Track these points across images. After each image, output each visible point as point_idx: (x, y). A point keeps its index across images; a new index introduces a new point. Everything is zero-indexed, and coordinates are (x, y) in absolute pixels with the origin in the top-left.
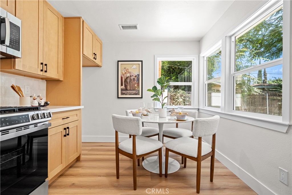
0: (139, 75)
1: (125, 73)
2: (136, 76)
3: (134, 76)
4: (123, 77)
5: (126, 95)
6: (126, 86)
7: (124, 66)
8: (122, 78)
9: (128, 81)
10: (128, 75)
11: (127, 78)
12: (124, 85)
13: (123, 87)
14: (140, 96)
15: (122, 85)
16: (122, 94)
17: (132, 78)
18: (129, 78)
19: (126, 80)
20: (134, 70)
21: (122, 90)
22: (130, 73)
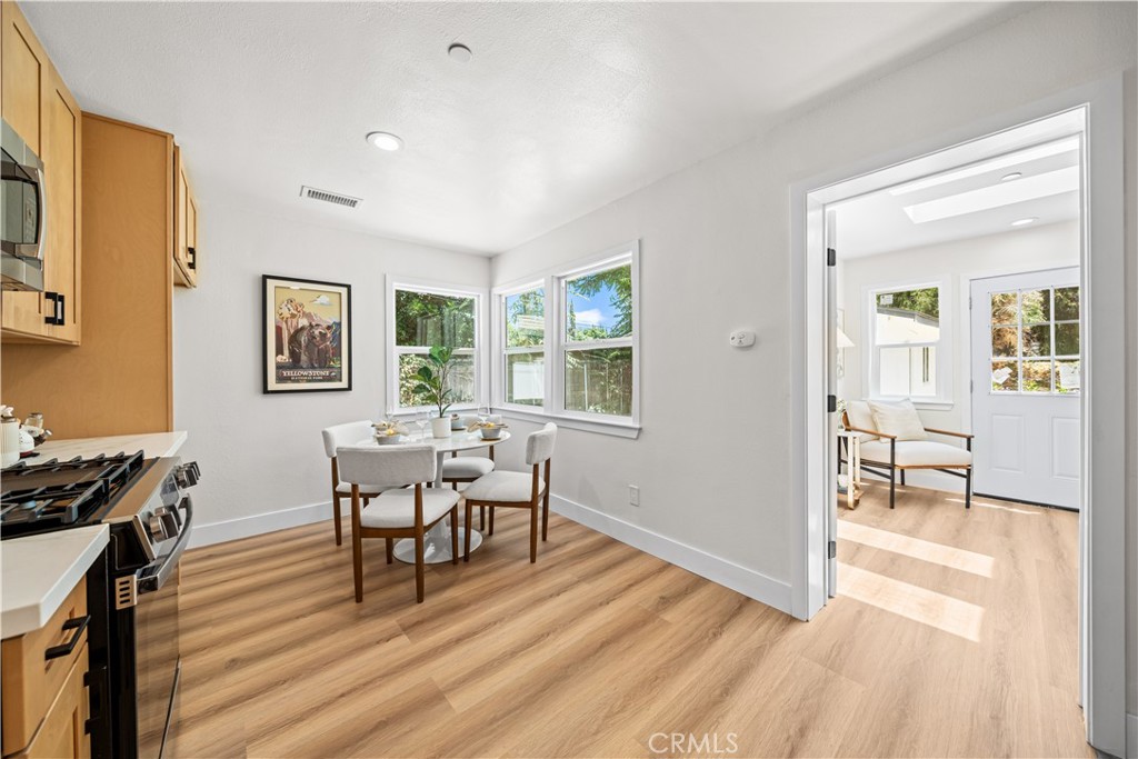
0: (340, 324)
1: (293, 316)
2: (329, 328)
3: (325, 325)
4: (284, 326)
5: (298, 381)
6: (293, 354)
7: (286, 295)
8: (279, 330)
9: (303, 339)
10: (303, 322)
11: (299, 331)
12: (286, 352)
13: (285, 358)
14: (344, 384)
15: (279, 351)
16: (280, 379)
17: (317, 332)
18: (305, 333)
19: (294, 338)
20: (324, 309)
21: (279, 367)
22: (308, 316)
